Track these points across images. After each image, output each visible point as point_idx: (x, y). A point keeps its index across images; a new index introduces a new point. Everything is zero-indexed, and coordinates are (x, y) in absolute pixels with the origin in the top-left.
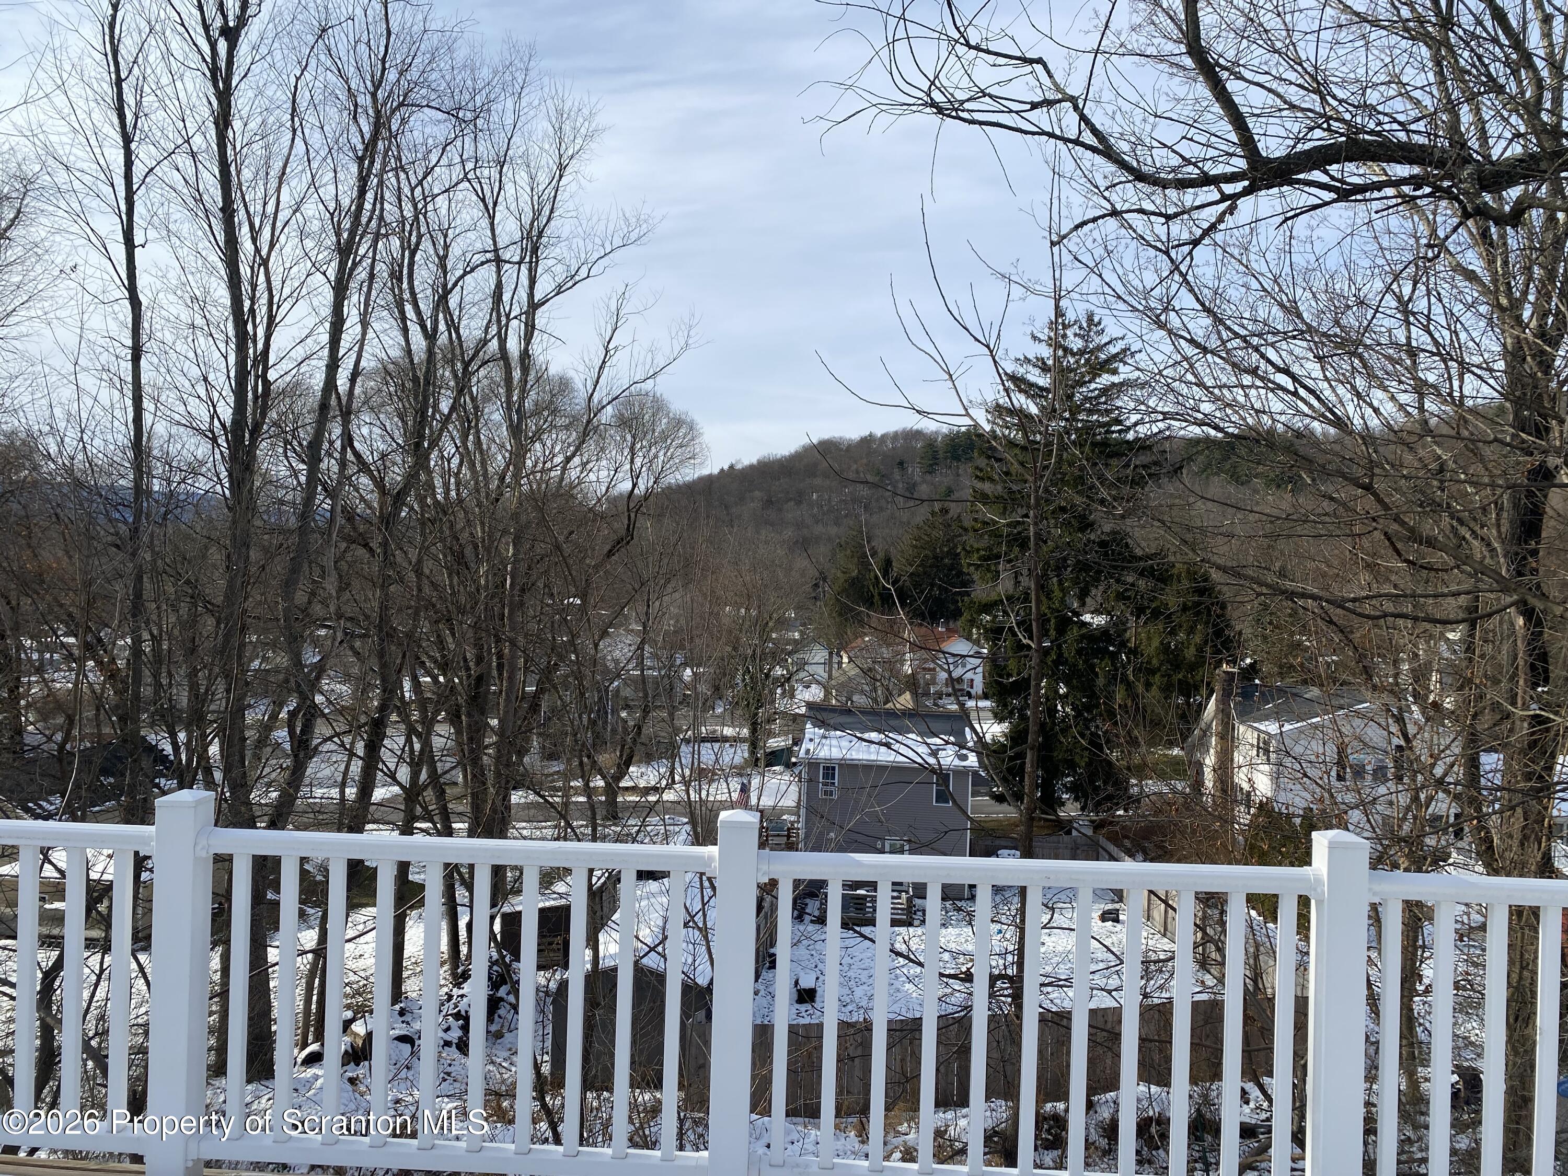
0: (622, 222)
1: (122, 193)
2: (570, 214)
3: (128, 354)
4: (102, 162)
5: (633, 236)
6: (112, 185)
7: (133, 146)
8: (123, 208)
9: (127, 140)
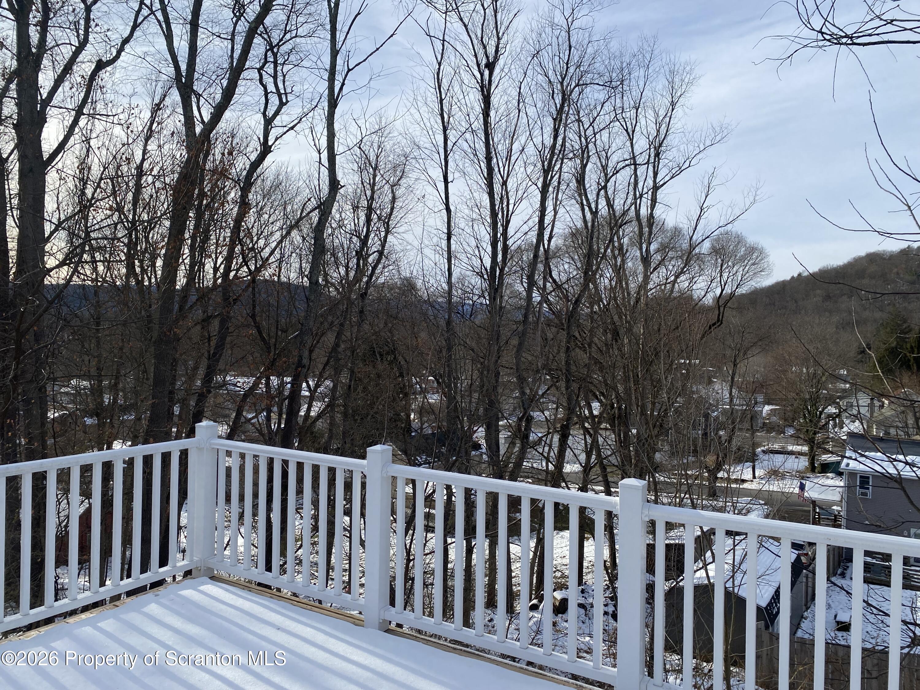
0: (711, 131)
1: (443, 157)
2: (679, 131)
3: (445, 237)
4: (434, 142)
5: (718, 138)
6: (439, 153)
7: (448, 132)
8: (443, 163)
9: (445, 129)
